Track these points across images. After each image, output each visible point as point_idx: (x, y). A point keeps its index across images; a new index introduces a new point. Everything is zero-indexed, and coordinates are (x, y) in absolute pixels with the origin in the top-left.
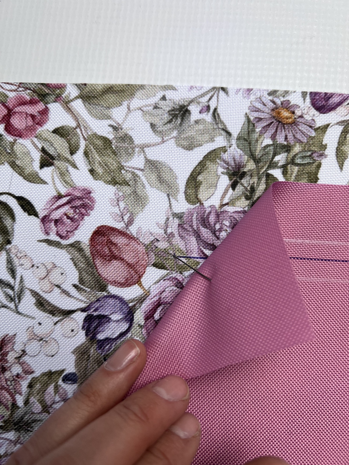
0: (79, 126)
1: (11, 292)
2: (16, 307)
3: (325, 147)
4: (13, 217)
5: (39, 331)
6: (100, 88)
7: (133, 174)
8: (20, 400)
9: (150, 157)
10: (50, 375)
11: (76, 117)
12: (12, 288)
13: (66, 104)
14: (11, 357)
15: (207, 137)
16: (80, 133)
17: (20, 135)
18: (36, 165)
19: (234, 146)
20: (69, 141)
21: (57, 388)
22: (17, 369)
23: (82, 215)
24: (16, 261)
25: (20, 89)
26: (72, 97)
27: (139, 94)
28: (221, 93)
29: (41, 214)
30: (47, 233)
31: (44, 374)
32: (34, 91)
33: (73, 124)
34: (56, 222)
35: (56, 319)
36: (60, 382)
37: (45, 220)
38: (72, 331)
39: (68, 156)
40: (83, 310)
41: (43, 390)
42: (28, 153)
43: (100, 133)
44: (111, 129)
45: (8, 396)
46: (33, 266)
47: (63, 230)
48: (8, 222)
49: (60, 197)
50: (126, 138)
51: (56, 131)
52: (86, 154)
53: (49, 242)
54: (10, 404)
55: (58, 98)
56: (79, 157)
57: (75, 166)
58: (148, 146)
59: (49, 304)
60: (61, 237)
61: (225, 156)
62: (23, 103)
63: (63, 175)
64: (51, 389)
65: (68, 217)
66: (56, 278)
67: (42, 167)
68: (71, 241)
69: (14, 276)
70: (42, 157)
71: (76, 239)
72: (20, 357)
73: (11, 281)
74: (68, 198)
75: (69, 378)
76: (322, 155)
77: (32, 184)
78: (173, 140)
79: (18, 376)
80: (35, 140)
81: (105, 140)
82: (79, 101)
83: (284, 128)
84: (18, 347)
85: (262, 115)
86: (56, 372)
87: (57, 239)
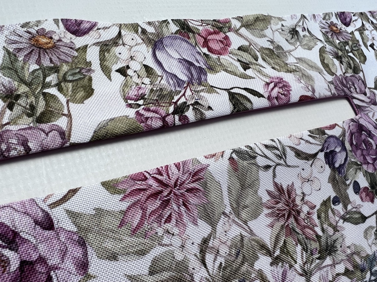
3: (90, 64)
76: (89, 70)
83: (47, 53)
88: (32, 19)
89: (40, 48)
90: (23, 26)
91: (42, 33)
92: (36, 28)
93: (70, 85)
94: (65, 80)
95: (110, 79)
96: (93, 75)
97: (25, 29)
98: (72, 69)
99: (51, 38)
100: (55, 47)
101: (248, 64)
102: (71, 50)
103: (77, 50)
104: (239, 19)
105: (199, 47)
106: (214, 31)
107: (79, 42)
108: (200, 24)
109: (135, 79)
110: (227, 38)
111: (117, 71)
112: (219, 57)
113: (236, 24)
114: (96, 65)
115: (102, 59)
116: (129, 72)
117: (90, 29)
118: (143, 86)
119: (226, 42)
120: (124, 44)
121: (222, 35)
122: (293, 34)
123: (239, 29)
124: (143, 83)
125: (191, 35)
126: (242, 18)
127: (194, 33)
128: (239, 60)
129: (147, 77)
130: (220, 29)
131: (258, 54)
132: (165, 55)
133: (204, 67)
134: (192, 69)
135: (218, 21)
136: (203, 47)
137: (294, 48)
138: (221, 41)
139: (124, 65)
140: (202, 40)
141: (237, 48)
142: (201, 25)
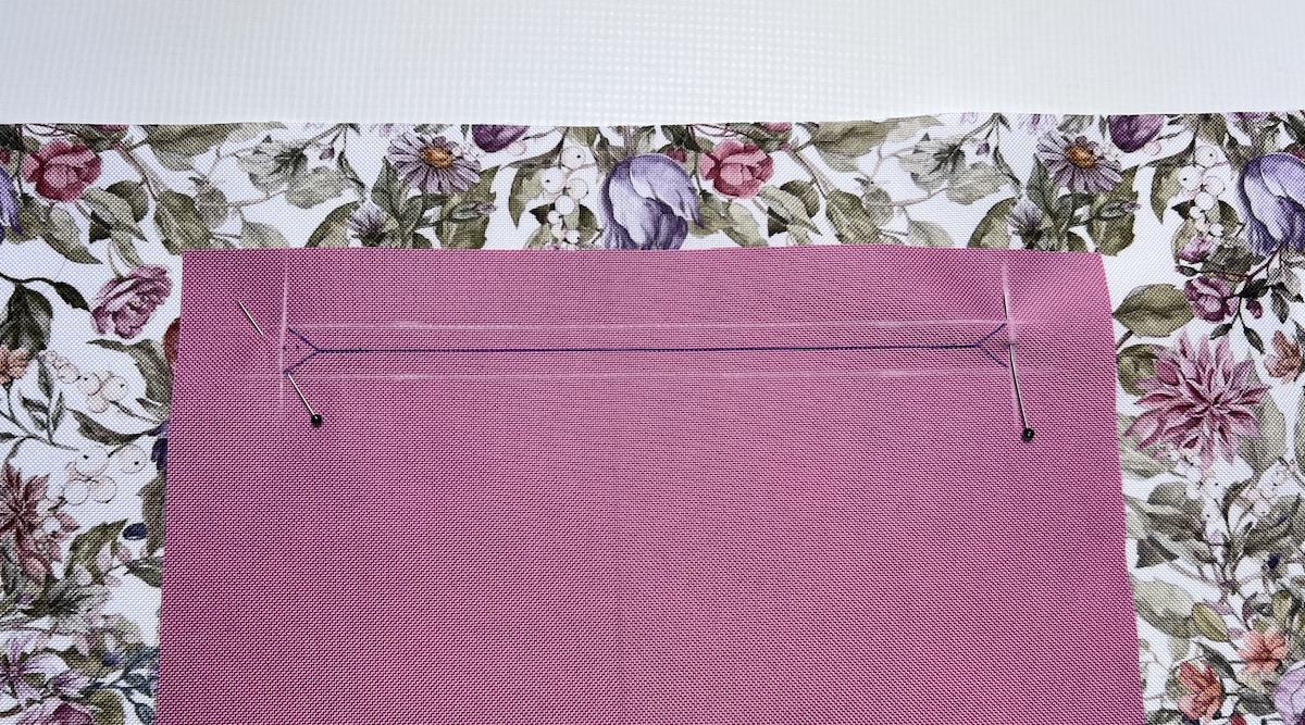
0: (145, 180)
1: (43, 416)
2: (50, 436)
3: (493, 196)
4: (49, 312)
5: (85, 467)
6: (178, 130)
7: (226, 243)
8: (58, 570)
9: (249, 219)
10: (105, 530)
11: (141, 170)
12: (45, 410)
13: (127, 152)
14: (42, 508)
15: (330, 191)
16: (147, 190)
17: (59, 197)
18: (84, 238)
19: (369, 200)
20: (131, 203)
21: (115, 549)
22: (52, 525)
23: (154, 304)
24: (53, 372)
25: (58, 132)
26: (135, 142)
27: (232, 135)
28: (350, 130)
29: (93, 306)
30: (102, 331)
31: (95, 529)
32: (80, 135)
33: (138, 179)
34: (115, 315)
35: (110, 448)
36: (120, 538)
37: (98, 313)
38: (137, 463)
39: (131, 222)
40: (151, 433)
41: (95, 552)
42: (71, 222)
43: (176, 190)
44: (192, 183)
45: (39, 565)
46: (79, 378)
47: (124, 326)
48: (41, 319)
49: (120, 280)
50: (215, 195)
51: (112, 189)
52: (158, 219)
53: (104, 344)
54: (42, 577)
55: (115, 144)
56: (147, 225)
57: (142, 237)
58: (247, 204)
59: (102, 428)
60: (122, 335)
61: (357, 214)
62: (61, 151)
63: (125, 250)
64: (106, 549)
65: (133, 308)
66: (112, 391)
67: (92, 240)
68: (138, 339)
69: (49, 395)
70: (92, 226)
71: (145, 337)
72: (56, 507)
73: (45, 401)
74: (132, 282)
75: (134, 532)
77: (78, 265)
78: (283, 196)
79: (54, 534)
80: (81, 202)
81: (184, 198)
82: (147, 146)
84: (53, 493)
85: (406, 158)
86: (114, 524)
87: (117, 338)
88: (433, 122)
89: (431, 166)
90: (416, 130)
91: (441, 144)
92: (434, 136)
93: (455, 226)
94: (450, 218)
95: (517, 226)
96: (493, 216)
97: (418, 135)
98: (465, 202)
99: (450, 153)
100: (450, 166)
101: (786, 222)
102: (471, 173)
103: (480, 174)
104: (811, 127)
105: (698, 179)
106: (745, 148)
107: (488, 160)
108: (721, 132)
109: (557, 232)
110: (767, 163)
111: (533, 212)
112: (730, 201)
113: (800, 136)
114: (502, 202)
115: (516, 189)
116: (552, 217)
117: (513, 139)
118: (565, 244)
119: (762, 171)
120: (560, 165)
121: (760, 156)
122: (944, 161)
123: (801, 148)
124: (565, 240)
125: (691, 154)
126: (817, 126)
127: (697, 149)
128: (770, 211)
129: (578, 229)
130: (761, 143)
131: (823, 203)
132: (625, 191)
133: (689, 219)
134: (664, 220)
135: (765, 127)
136: (707, 178)
137: (925, 194)
138: (751, 169)
139: (548, 202)
140: (712, 164)
141: (779, 186)
142: (721, 135)
